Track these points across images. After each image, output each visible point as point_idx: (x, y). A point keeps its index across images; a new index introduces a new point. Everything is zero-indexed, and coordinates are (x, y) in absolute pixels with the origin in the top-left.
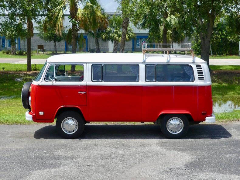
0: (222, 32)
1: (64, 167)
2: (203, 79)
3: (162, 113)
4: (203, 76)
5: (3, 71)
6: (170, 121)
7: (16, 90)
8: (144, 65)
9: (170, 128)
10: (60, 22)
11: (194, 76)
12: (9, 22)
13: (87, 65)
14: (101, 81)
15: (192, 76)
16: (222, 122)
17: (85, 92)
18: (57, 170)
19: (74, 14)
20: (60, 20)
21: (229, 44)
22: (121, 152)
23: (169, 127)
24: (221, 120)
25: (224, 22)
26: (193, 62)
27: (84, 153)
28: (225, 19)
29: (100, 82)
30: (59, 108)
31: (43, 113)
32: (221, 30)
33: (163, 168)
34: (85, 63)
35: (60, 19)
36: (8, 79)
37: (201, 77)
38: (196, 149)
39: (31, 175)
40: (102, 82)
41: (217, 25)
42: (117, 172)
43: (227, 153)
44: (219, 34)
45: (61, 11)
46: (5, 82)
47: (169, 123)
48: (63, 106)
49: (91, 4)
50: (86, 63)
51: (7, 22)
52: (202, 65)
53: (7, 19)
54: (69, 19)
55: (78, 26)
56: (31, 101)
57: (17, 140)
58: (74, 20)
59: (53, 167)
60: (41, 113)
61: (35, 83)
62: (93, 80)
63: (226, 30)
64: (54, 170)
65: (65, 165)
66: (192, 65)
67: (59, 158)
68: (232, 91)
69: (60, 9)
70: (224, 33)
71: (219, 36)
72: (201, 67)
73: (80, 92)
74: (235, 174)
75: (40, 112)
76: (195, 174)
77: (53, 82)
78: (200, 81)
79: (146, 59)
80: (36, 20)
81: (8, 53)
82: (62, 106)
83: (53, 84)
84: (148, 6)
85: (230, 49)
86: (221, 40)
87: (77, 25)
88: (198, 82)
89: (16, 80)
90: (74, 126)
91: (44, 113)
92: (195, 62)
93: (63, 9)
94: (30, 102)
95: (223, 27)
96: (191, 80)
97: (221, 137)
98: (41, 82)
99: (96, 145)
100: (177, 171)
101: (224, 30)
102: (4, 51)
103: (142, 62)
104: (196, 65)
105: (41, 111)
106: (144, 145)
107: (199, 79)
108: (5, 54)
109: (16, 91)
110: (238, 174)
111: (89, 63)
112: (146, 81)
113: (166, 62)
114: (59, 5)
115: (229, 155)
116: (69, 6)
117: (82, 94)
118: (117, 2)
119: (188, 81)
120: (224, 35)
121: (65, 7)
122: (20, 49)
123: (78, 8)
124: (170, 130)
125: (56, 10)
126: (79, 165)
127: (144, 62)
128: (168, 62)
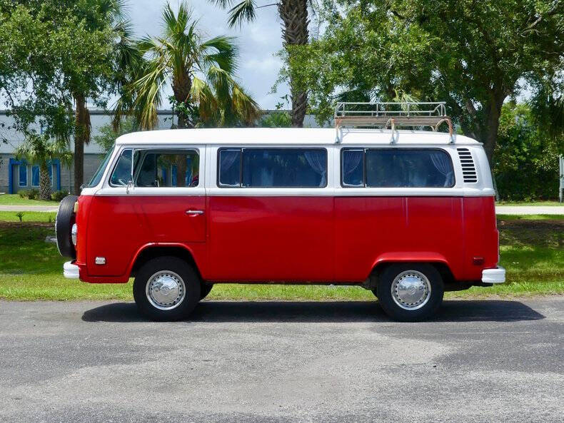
0: (520, 148)
1: (150, 363)
2: (476, 181)
3: (380, 260)
4: (474, 173)
5: (19, 221)
6: (400, 281)
7: (47, 259)
8: (339, 150)
9: (399, 297)
10: (151, 109)
11: (453, 175)
12: (34, 102)
13: (208, 149)
14: (238, 185)
15: (448, 175)
16: (521, 296)
17: (201, 212)
18: (134, 366)
19: (181, 92)
20: (152, 103)
21: (537, 176)
22: (285, 341)
23: (397, 293)
24: (518, 293)
25: (524, 125)
26: (452, 144)
27: (197, 343)
28: (525, 119)
29: (237, 187)
30: (142, 248)
31: (104, 259)
32: (518, 144)
33: (383, 364)
34: (203, 144)
35: (150, 102)
36: (30, 239)
37: (470, 177)
38: (460, 337)
39: (71, 373)
40: (241, 187)
41: (509, 132)
42: (274, 371)
43: (534, 341)
44: (514, 153)
45: (154, 85)
46: (22, 244)
47: (398, 285)
48: (150, 244)
49: (221, 70)
50: (205, 145)
51: (30, 103)
52: (471, 149)
53: (31, 96)
54: (171, 103)
55: (191, 119)
56: (77, 234)
57: (43, 323)
58: (182, 106)
59: (123, 362)
60: (100, 260)
61: (87, 192)
62: (220, 184)
63: (529, 145)
64: (125, 366)
65: (151, 360)
66: (448, 149)
67: (137, 349)
68: (544, 260)
69: (152, 80)
70: (525, 150)
71: (513, 157)
72: (469, 153)
73: (190, 211)
74: (554, 371)
75: (97, 259)
76: (459, 372)
77: (129, 189)
78: (468, 186)
79: (342, 136)
80: (97, 99)
81: (31, 197)
82: (148, 243)
83: (128, 192)
84: (351, 65)
85: (539, 187)
86: (519, 166)
87: (190, 116)
88: (461, 188)
89: (47, 240)
90: (176, 292)
91: (106, 261)
92: (457, 142)
93: (159, 80)
94: (74, 238)
95: (522, 138)
96: (446, 184)
97: (520, 319)
98: (102, 188)
99: (225, 330)
100: (415, 369)
101: (524, 144)
102: (23, 192)
103: (334, 142)
104: (458, 150)
105: (100, 256)
106: (338, 331)
107: (465, 181)
108: (26, 198)
109: (47, 262)
110: (560, 372)
111: (212, 145)
112: (343, 187)
113: (389, 142)
114: (148, 72)
115: (539, 345)
116: (170, 74)
117: (195, 215)
118: (279, 57)
119: (441, 185)
120: (524, 154)
121: (161, 76)
122: (60, 188)
123: (192, 78)
124: (399, 300)
125: (142, 82)
126: (186, 359)
127: (338, 143)
128: (393, 143)
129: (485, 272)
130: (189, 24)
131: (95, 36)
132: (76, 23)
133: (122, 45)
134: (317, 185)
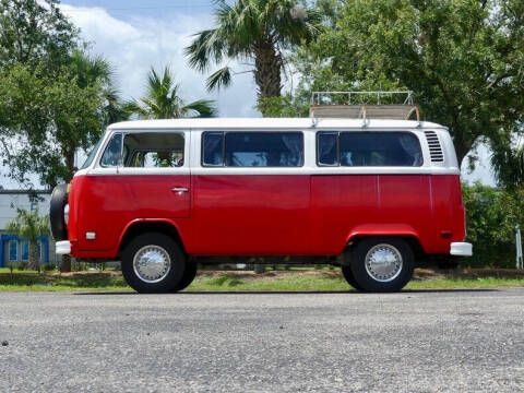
0: (479, 221)
2: (442, 160)
3: (354, 234)
4: (441, 153)
6: (373, 254)
8: (315, 133)
9: (372, 270)
11: (421, 155)
13: (193, 132)
14: (221, 165)
15: (416, 156)
17: (186, 190)
21: (495, 248)
23: (371, 266)
25: (482, 201)
26: (419, 127)
29: (219, 167)
30: (130, 223)
34: (188, 129)
37: (437, 156)
40: (223, 167)
47: (371, 258)
48: (138, 220)
50: (190, 129)
52: (437, 132)
56: (69, 213)
60: (90, 235)
61: (79, 173)
62: (204, 163)
63: (487, 219)
66: (416, 132)
70: (484, 223)
71: (473, 230)
72: (436, 135)
73: (175, 189)
75: (88, 234)
77: (119, 169)
78: (436, 165)
79: (317, 122)
82: (136, 218)
83: (118, 172)
85: (497, 257)
88: (429, 167)
90: (162, 266)
91: (96, 236)
92: (424, 127)
94: (66, 218)
96: (415, 164)
98: (93, 169)
101: (482, 218)
103: (310, 126)
104: (425, 132)
105: (91, 231)
107: (433, 161)
111: (195, 129)
112: (319, 166)
113: (361, 126)
119: (411, 164)
122: (48, 261)
127: (313, 127)
128: (365, 127)
129: (453, 244)
130: (172, 88)
131: (86, 91)
132: (70, 79)
133: (110, 108)
134: (295, 165)
